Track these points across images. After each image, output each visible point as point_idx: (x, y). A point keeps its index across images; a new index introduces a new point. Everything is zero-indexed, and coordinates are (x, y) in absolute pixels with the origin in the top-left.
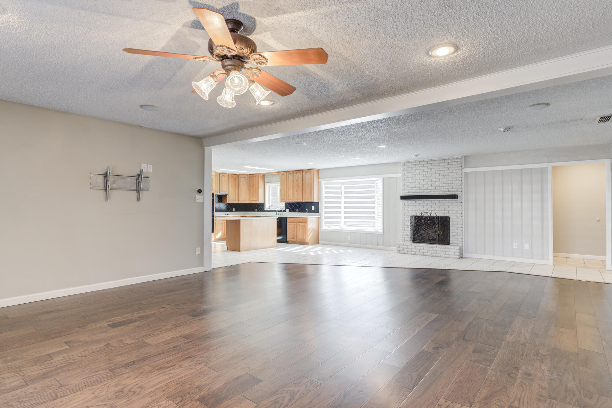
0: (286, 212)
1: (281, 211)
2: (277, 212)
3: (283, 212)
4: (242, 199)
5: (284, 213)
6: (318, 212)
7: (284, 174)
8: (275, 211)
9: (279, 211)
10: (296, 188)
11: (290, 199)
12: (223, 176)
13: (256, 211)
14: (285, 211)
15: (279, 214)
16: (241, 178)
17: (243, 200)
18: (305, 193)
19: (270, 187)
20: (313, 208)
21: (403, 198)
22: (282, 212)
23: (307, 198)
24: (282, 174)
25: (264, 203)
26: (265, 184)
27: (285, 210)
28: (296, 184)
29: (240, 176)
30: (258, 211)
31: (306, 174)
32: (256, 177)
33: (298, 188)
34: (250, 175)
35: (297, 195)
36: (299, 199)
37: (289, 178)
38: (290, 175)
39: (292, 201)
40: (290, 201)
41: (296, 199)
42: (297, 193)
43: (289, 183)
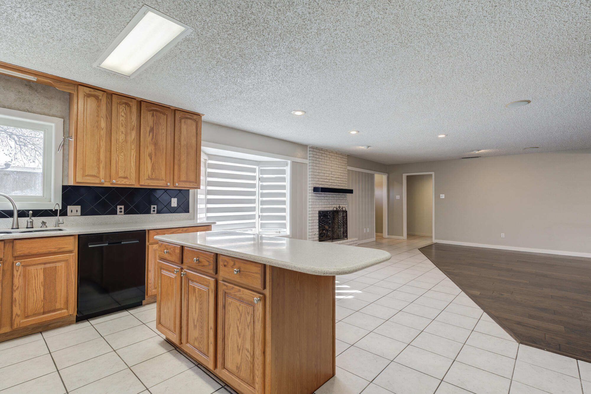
0: (67, 215)
6: (187, 211)
10: (151, 148)
11: (126, 178)
14: (64, 213)
18: (179, 166)
20: (174, 202)
21: (316, 190)
23: (183, 178)
27: (60, 209)
28: (149, 139)
31: (183, 121)
33: (155, 149)
35: (152, 168)
36: (158, 180)
37: (123, 116)
38: (125, 109)
39: (131, 184)
40: (126, 182)
41: (147, 179)
42: (151, 162)
43: (123, 131)
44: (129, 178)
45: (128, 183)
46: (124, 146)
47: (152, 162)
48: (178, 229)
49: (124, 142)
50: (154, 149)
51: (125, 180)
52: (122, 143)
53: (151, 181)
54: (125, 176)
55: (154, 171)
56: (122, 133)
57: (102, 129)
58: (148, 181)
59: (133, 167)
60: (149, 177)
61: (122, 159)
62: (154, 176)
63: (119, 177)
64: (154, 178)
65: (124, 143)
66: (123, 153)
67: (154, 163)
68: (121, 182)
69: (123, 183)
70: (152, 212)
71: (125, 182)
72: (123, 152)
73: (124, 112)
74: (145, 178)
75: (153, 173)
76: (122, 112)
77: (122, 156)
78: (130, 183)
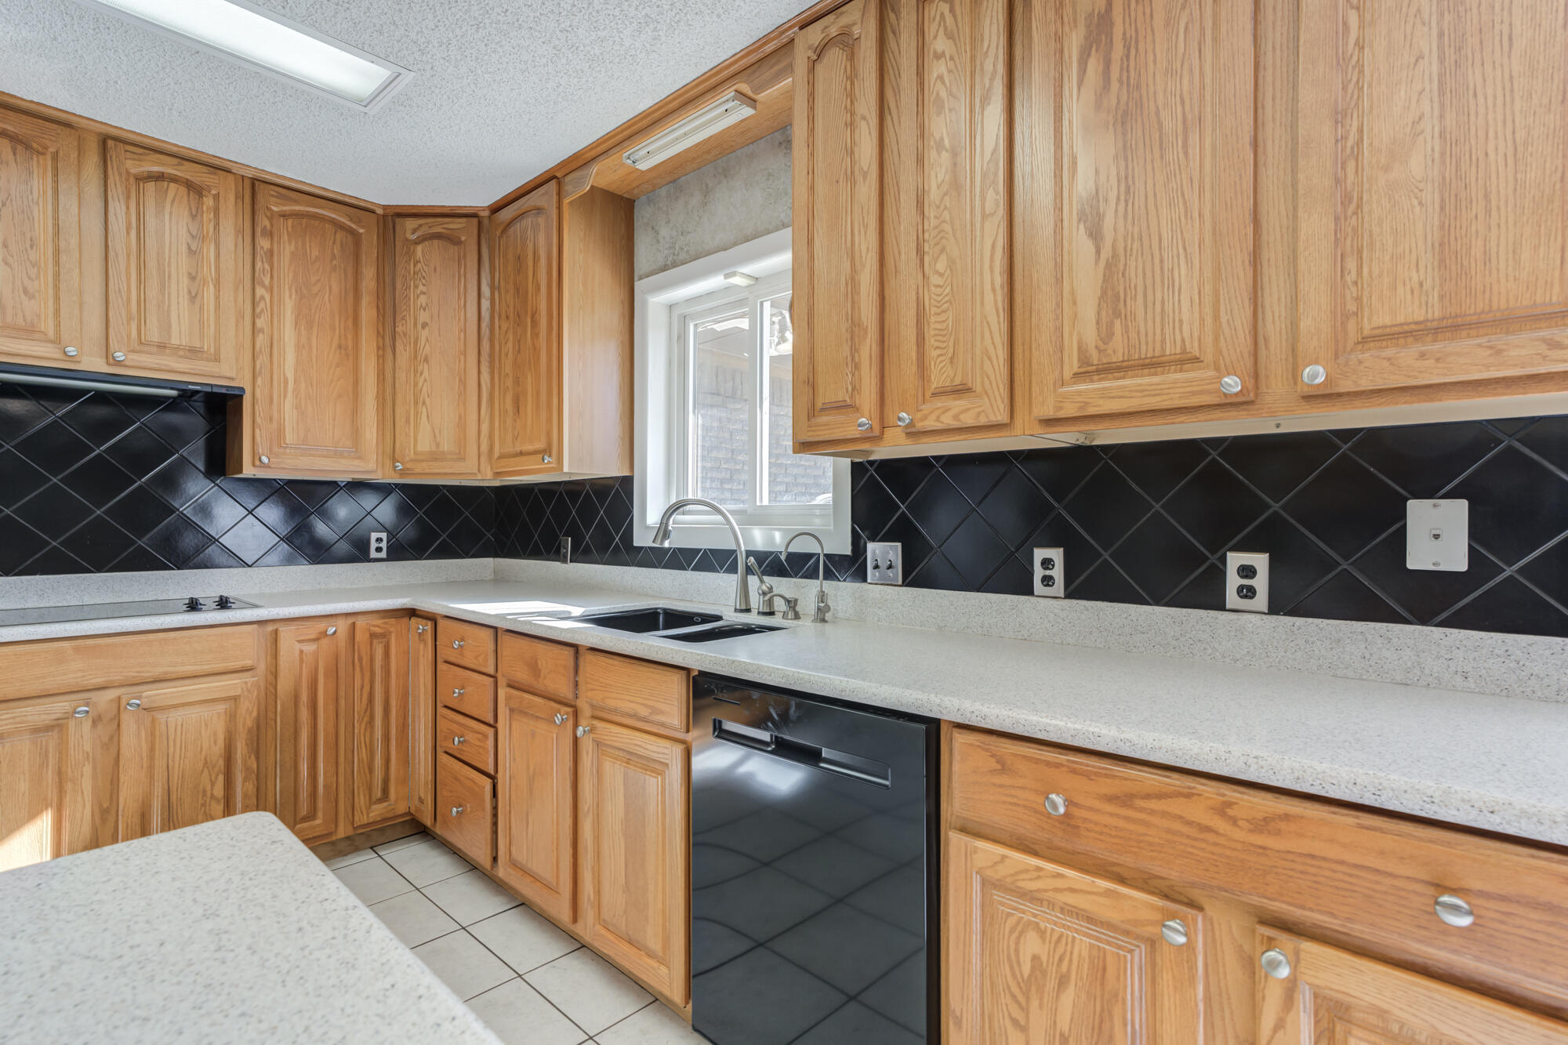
0: (861, 575)
1: (796, 565)
2: (753, 581)
3: (829, 575)
4: (425, 445)
5: (842, 592)
7: (846, 41)
8: (733, 569)
9: (773, 565)
11: (961, 391)
12: (159, 177)
13: (564, 561)
14: (852, 566)
15: (779, 605)
16: (417, 242)
17: (435, 456)
19: (684, 319)
22: (812, 574)
23: (1400, 303)
24: (820, 51)
25: (627, 482)
26: (637, 284)
27: (847, 550)
29: (411, 224)
30: (582, 554)
32: (539, 210)
33: (1126, 152)
34: (496, 208)
35: (1104, 292)
36: (1153, 365)
37: (938, 56)
38: (952, 10)
39: (983, 421)
40: (962, 417)
41: (1078, 376)
42: (1098, 252)
43: (942, 139)
44: (979, 389)
45: (968, 420)
46: (948, 218)
47: (1106, 252)
48: (1176, 780)
49: (945, 194)
50: (1116, 156)
51: (957, 402)
52: (938, 207)
53: (1106, 384)
54: (957, 382)
55: (1117, 314)
56: (940, 146)
57: (865, 175)
58: (1082, 387)
59: (993, 319)
60: (1084, 360)
61: (939, 291)
62: (1118, 350)
63: (934, 395)
64: (1117, 358)
65: (947, 198)
66: (943, 257)
67: (1115, 255)
68: (938, 419)
69: (948, 421)
70: (1232, 598)
71: (956, 417)
72: (943, 250)
73: (946, 29)
74: (1067, 374)
75: (1111, 325)
76: (935, 37)
77: (941, 275)
78: (979, 414)
